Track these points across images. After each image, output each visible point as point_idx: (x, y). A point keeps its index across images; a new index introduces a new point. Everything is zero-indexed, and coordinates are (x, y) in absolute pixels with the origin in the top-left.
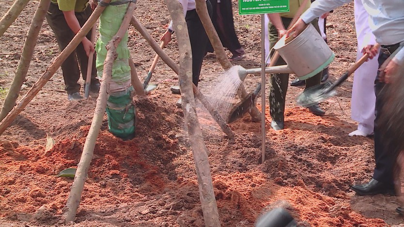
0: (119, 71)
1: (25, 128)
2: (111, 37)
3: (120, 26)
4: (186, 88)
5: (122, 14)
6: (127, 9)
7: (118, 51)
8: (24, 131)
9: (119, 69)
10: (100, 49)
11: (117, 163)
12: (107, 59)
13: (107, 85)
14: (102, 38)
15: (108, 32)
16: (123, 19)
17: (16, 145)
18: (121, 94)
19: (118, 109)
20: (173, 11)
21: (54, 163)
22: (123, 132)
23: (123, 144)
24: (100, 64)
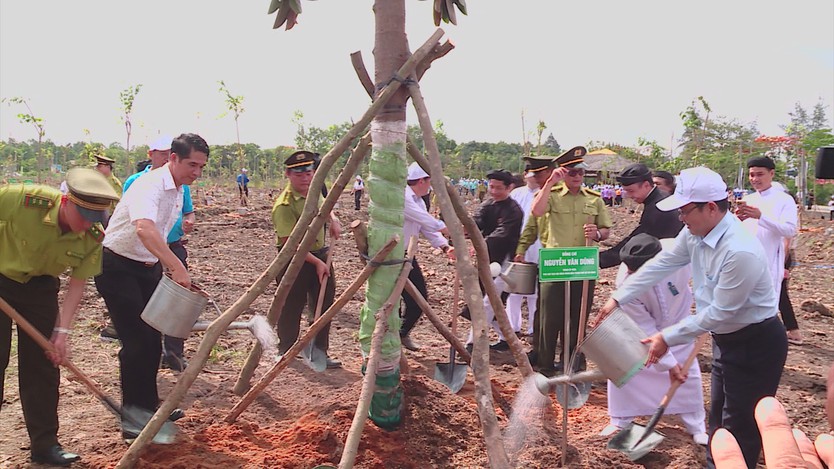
0: (387, 346)
1: (264, 405)
2: (381, 305)
3: (392, 291)
4: (481, 375)
5: (395, 277)
6: (402, 270)
7: (389, 322)
8: (263, 408)
9: (388, 342)
10: (365, 317)
11: (380, 461)
12: (376, 331)
13: (376, 364)
14: (369, 304)
15: (377, 297)
16: (396, 282)
17: (256, 428)
18: (389, 374)
19: (383, 392)
20: (465, 277)
21: (303, 457)
22: (386, 420)
23: (388, 436)
24: (365, 336)
